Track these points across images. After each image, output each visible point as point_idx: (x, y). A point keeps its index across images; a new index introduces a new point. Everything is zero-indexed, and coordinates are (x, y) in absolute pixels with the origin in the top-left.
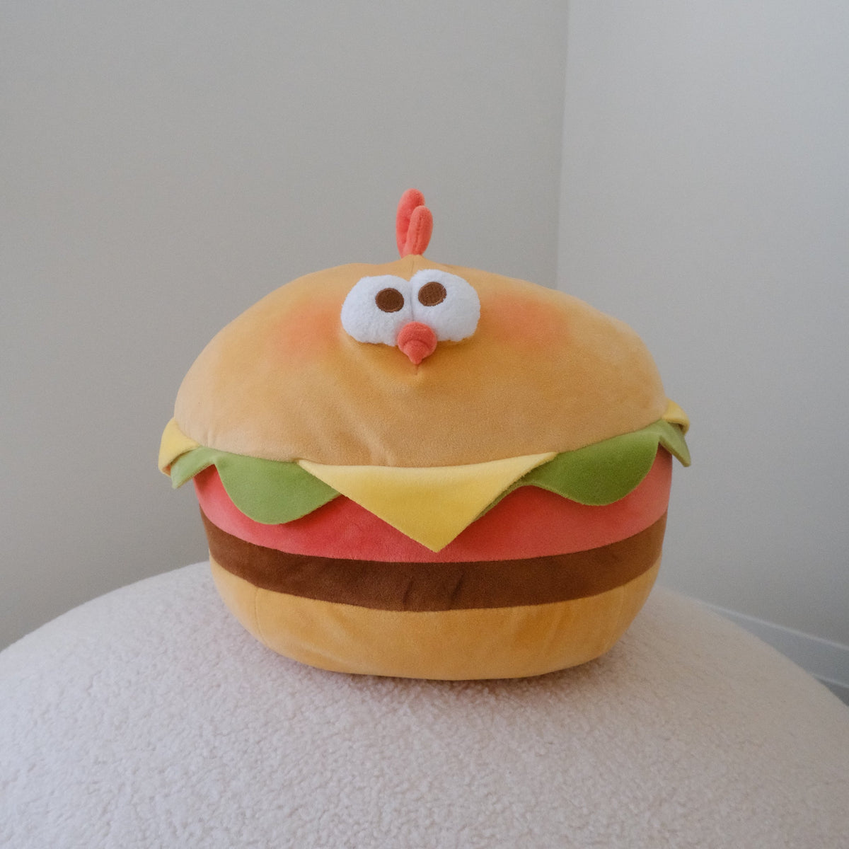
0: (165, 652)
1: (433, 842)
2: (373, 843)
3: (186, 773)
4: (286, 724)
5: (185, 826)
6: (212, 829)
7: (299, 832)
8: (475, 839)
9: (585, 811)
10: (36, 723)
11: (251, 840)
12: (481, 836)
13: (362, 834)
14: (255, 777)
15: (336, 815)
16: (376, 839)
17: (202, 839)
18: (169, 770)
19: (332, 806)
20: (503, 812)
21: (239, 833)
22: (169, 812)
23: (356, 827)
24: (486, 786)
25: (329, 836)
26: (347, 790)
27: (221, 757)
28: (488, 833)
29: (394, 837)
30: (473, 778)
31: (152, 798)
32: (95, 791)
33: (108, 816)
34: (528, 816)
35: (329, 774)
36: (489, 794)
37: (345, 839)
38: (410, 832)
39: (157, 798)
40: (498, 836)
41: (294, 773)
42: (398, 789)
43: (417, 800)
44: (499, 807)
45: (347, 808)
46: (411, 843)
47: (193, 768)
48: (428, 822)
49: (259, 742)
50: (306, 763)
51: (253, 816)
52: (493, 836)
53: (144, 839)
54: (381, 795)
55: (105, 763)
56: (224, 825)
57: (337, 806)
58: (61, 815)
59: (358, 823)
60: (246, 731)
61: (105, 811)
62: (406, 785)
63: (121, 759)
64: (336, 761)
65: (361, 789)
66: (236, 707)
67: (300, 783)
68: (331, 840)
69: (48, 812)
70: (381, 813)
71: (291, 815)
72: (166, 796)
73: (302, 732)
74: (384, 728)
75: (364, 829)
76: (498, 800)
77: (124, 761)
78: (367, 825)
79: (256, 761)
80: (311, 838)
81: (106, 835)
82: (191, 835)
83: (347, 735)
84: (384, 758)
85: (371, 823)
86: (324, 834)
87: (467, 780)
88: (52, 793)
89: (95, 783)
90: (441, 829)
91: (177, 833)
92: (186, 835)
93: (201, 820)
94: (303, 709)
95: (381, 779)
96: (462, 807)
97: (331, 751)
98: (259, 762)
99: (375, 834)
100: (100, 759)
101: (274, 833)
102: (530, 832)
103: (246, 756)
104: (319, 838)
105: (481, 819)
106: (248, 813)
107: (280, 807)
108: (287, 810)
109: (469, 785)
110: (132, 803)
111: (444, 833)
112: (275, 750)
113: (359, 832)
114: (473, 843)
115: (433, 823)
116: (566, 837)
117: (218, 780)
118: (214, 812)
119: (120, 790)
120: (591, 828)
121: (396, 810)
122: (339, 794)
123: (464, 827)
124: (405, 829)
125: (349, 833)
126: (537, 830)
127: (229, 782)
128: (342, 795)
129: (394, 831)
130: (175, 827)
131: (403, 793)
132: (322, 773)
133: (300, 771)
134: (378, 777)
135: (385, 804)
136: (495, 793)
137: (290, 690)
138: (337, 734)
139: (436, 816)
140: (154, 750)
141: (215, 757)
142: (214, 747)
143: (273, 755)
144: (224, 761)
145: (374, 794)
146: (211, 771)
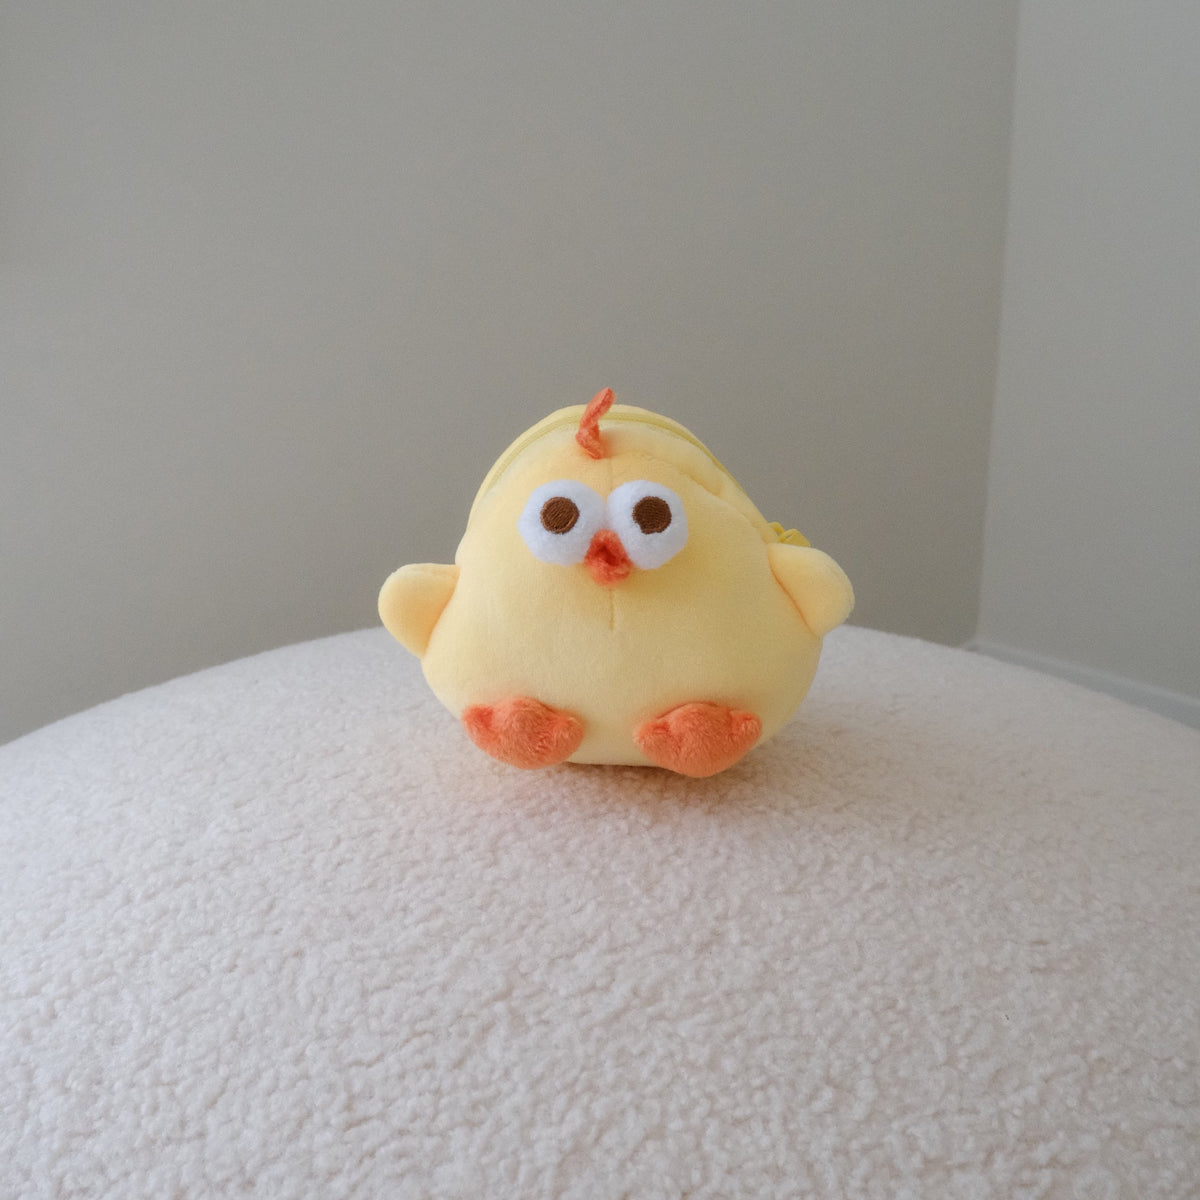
8: (1026, 1175)
9: (1179, 1064)
12: (1036, 1167)
20: (1043, 1102)
24: (984, 1055)
27: (382, 1116)
30: (949, 1044)
34: (1093, 1099)
42: (818, 1106)
43: (868, 1120)
44: (1031, 1093)
47: (321, 1162)
48: (916, 1161)
49: (460, 1063)
50: (592, 1089)
52: (1054, 1160)
54: (792, 1127)
57: (706, 1174)
60: (417, 1043)
62: (828, 1094)
63: (126, 1177)
64: (656, 1072)
65: (739, 1123)
66: (365, 994)
67: (597, 1140)
70: (811, 1168)
74: (718, 975)
79: (475, 1108)
84: (753, 1042)
87: (940, 1050)
90: (949, 1172)
94: (524, 967)
95: (773, 1091)
96: (961, 1111)
97: (634, 1050)
98: (484, 1111)
100: (68, 1185)
102: (1116, 1132)
103: (446, 1101)
105: (1012, 1129)
109: (951, 1061)
111: (959, 1178)
112: (507, 1074)
114: (1025, 1186)
115: (927, 1162)
117: (401, 1176)
121: (837, 1153)
122: (698, 1146)
123: (990, 1155)
124: (876, 1188)
126: (1125, 1126)
127: (430, 1173)
128: (707, 1147)
131: (833, 1110)
133: (587, 1110)
134: (764, 1089)
135: (809, 1143)
136: (1009, 1068)
138: (625, 1009)
139: (922, 1143)
140: (201, 1135)
141: (366, 1119)
142: (352, 1098)
143: (506, 1087)
144: (396, 1122)
145: (775, 1126)
146: (372, 1154)
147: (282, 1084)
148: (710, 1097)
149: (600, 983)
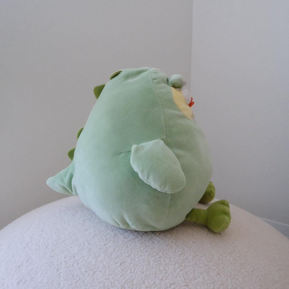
0: (65, 222)
1: (168, 269)
2: (149, 271)
3: (82, 256)
4: (112, 239)
5: (86, 272)
6: (95, 272)
7: (125, 270)
10: (25, 248)
11: (110, 274)
12: (181, 266)
13: (144, 269)
14: (106, 255)
15: (135, 264)
16: (149, 269)
17: (93, 275)
18: (76, 256)
19: (133, 261)
20: (186, 258)
21: (105, 272)
22: (80, 268)
23: (142, 267)
25: (135, 270)
26: (137, 256)
27: (93, 251)
28: (183, 265)
29: (155, 268)
30: (175, 250)
31: (73, 265)
32: (52, 265)
33: (59, 272)
34: (194, 259)
35: (130, 253)
36: (181, 254)
37: (140, 270)
38: (159, 267)
39: (75, 264)
40: (187, 266)
41: (119, 253)
42: (153, 255)
43: (160, 258)
44: (185, 257)
45: (138, 261)
46: (161, 270)
47: (85, 255)
48: (165, 263)
49: (105, 245)
50: (122, 250)
51: (108, 267)
52: (185, 266)
53: (73, 277)
54: (148, 257)
55: (53, 256)
56: (100, 270)
57: (134, 261)
58: (42, 273)
59: (142, 265)
60: (100, 242)
61: (57, 270)
62: (155, 254)
63: (59, 255)
64: (131, 248)
65: (141, 256)
66: (94, 236)
67: (121, 256)
68: (136, 271)
69: (37, 273)
70: (149, 262)
71: (120, 265)
72: (78, 264)
73: (118, 241)
75: (145, 267)
76: (184, 256)
77: (60, 255)
78: (146, 266)
79: (105, 251)
80: (129, 271)
81: (60, 277)
82: (89, 274)
83: (133, 241)
84: (146, 247)
85: (147, 265)
86: (133, 270)
88: (37, 267)
89: (52, 262)
90: (169, 265)
91: (84, 274)
92: (87, 274)
93: (91, 270)
94: (117, 234)
95: (147, 252)
96: (174, 258)
97: (129, 246)
98: (106, 251)
99: (149, 268)
100: (51, 255)
101: (117, 271)
102: (196, 263)
103: (102, 250)
104: (131, 271)
105: (180, 261)
106: (107, 266)
107: (117, 263)
108: (119, 264)
109: (175, 252)
110: (66, 266)
111: (170, 266)
112: (111, 247)
113: (143, 268)
114: (179, 268)
115: (166, 264)
116: (207, 264)
117: (94, 258)
118: (95, 267)
119: (61, 264)
120: (213, 261)
121: (154, 261)
122: (135, 258)
123: (176, 264)
124: (158, 266)
125: (141, 269)
126: (198, 263)
127: (98, 258)
129: (155, 267)
130: (83, 272)
131: (155, 255)
132: (128, 253)
133: (121, 252)
134: (146, 252)
135: (150, 259)
136: (183, 254)
137: (111, 229)
138: (130, 241)
139: (166, 262)
140: (70, 251)
141: (91, 251)
142: (90, 248)
143: (110, 248)
144: (94, 252)
145: (146, 257)
146: (91, 255)
147: (81, 246)
148: (138, 252)
149: (127, 237)
